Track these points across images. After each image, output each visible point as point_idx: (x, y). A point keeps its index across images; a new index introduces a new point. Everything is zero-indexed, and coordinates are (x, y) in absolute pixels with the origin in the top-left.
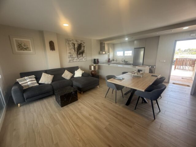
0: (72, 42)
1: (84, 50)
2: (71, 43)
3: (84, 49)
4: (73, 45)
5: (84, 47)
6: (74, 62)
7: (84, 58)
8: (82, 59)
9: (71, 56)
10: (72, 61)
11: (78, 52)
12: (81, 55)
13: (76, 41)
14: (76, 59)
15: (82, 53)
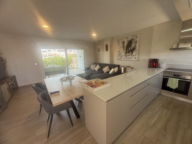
0: (122, 40)
1: (135, 47)
2: (120, 42)
3: (136, 45)
4: (123, 43)
5: (136, 42)
6: (121, 60)
7: (134, 57)
8: (131, 58)
9: (119, 54)
10: (119, 59)
11: (127, 50)
12: (130, 53)
13: (127, 38)
14: (124, 57)
15: (132, 51)
